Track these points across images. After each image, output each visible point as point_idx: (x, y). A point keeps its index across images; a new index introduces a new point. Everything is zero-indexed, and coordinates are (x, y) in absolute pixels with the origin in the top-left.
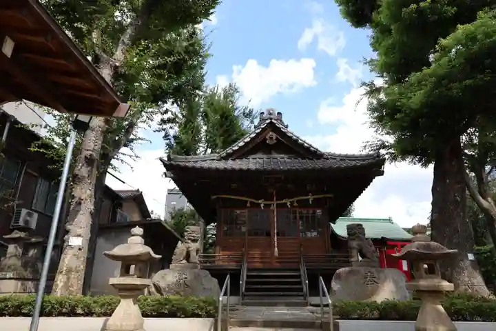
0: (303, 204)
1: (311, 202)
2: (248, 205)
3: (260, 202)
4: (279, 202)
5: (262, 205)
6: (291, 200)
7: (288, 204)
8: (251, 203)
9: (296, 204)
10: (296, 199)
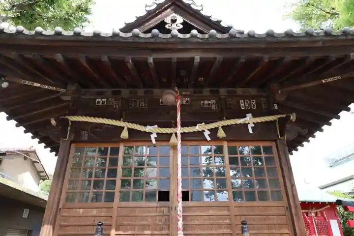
0: (237, 134)
1: (251, 131)
2: (125, 134)
3: (148, 129)
4: (187, 130)
5: (153, 136)
6: (212, 126)
7: (207, 134)
8: (130, 130)
9: (221, 134)
10: (220, 124)
